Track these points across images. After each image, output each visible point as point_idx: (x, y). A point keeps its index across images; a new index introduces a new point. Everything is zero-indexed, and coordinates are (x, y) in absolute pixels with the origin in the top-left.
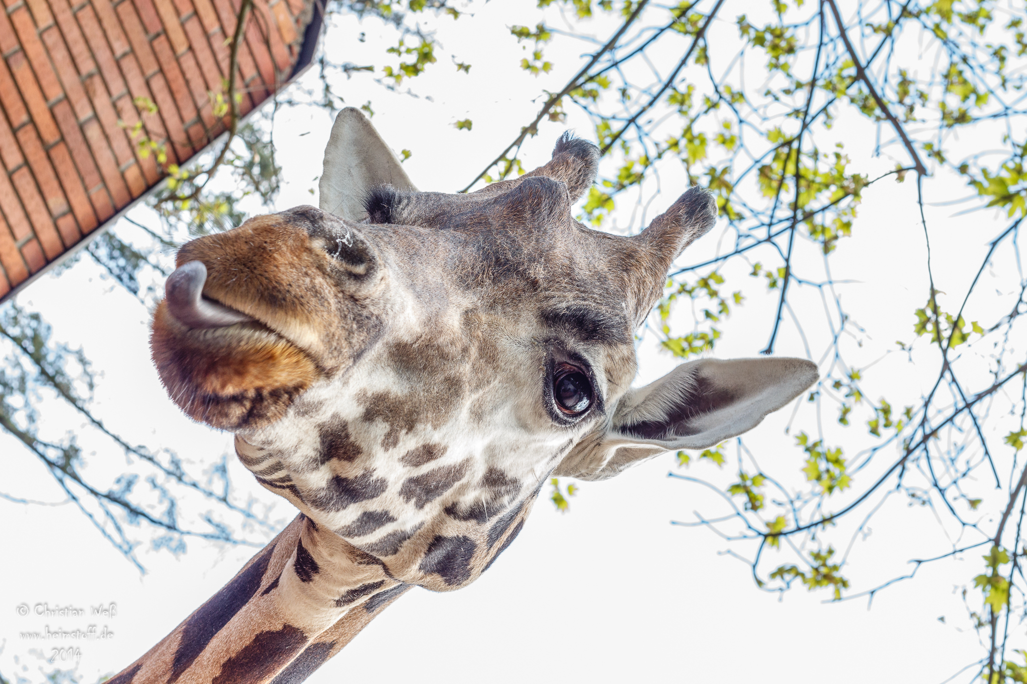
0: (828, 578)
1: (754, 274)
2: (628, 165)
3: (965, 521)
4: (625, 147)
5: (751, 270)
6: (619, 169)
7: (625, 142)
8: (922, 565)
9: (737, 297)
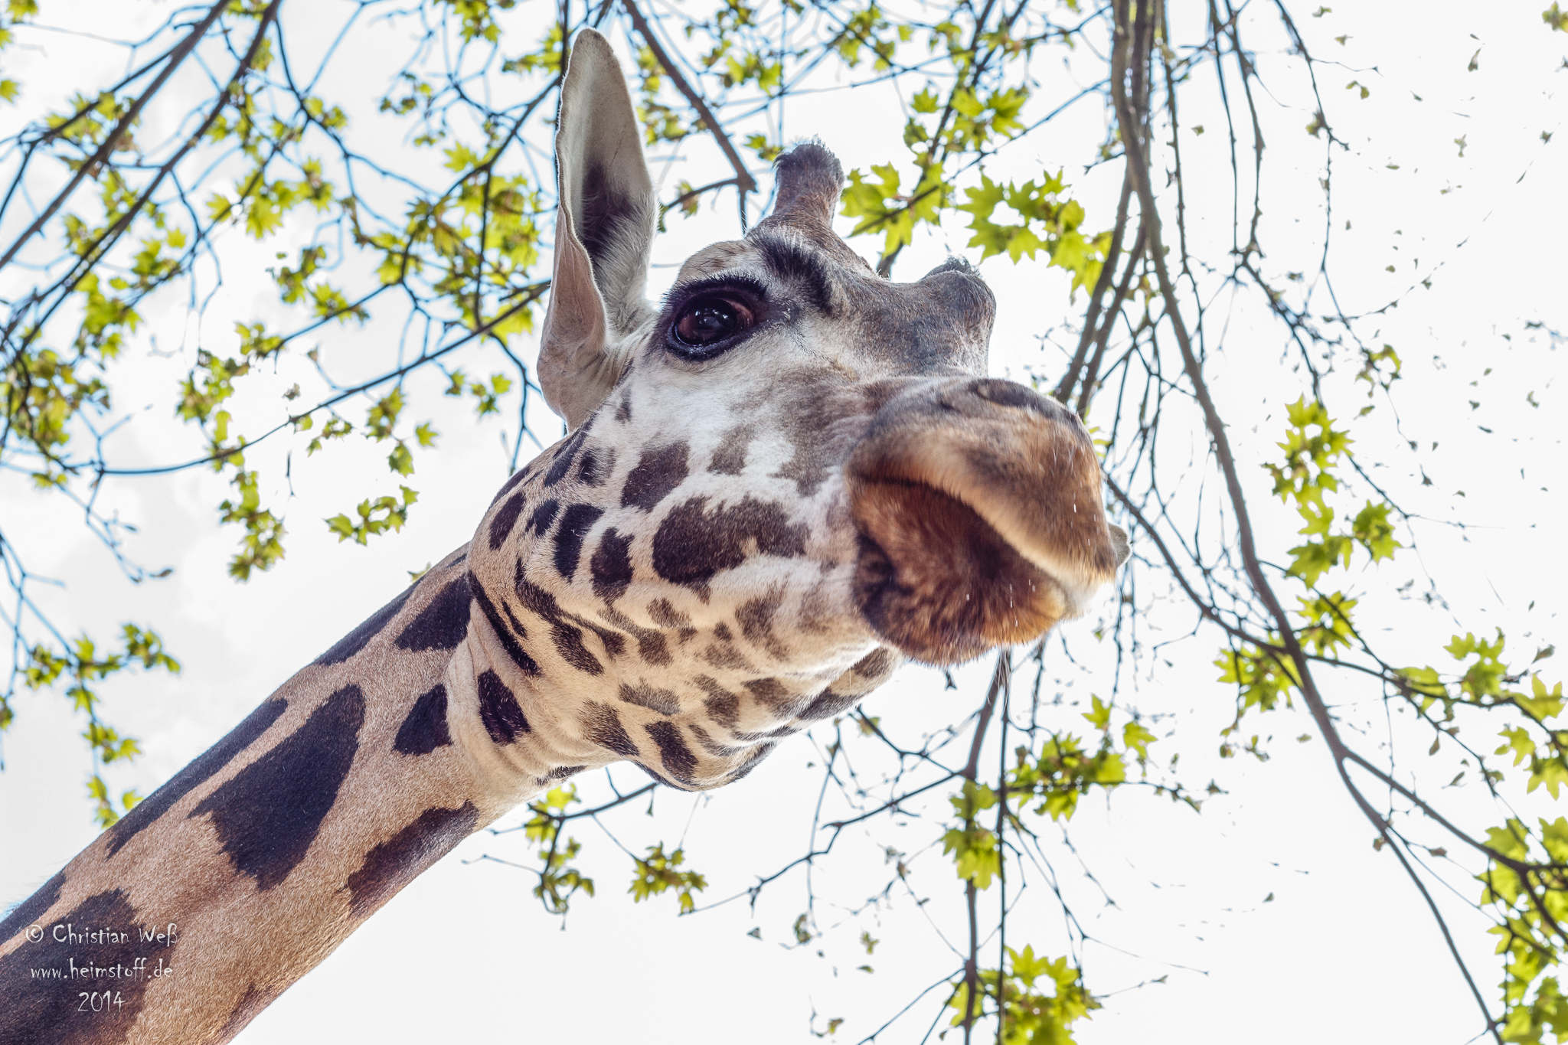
0: (666, 877)
1: (454, 390)
2: (149, 248)
3: (903, 748)
4: (156, 215)
5: (448, 384)
6: (135, 257)
7: (156, 206)
8: (845, 829)
9: (424, 434)
